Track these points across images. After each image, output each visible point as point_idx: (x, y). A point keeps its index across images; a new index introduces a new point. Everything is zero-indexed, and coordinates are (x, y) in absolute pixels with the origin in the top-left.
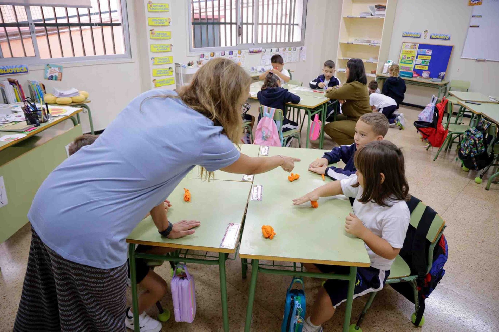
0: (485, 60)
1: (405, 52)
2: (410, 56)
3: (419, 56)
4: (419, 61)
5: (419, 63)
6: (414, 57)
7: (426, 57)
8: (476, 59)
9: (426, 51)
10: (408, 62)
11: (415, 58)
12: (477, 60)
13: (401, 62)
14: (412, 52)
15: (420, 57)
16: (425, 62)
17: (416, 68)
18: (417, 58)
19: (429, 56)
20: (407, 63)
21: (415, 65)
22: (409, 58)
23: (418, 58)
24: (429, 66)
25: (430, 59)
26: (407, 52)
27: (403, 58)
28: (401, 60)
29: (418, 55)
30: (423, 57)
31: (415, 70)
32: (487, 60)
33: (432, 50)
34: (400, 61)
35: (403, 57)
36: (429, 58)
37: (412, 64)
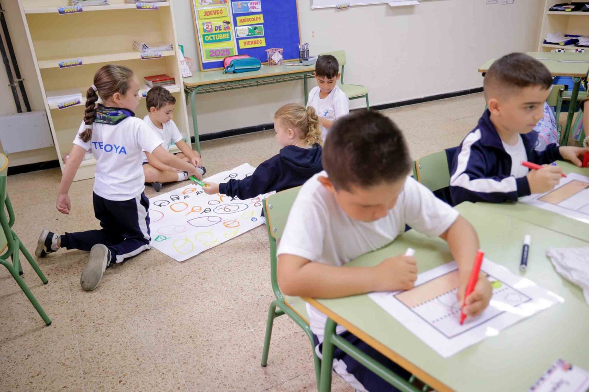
0: (349, 6)
1: (206, 13)
2: (218, 22)
3: (238, 19)
4: (243, 30)
5: (244, 36)
6: (228, 23)
7: (254, 19)
8: (335, 6)
9: (249, 5)
10: (220, 37)
11: (232, 25)
12: (338, 8)
13: (205, 42)
14: (221, 12)
15: (241, 21)
16: (255, 29)
17: (242, 46)
18: (236, 25)
19: (258, 16)
20: (220, 41)
21: (238, 40)
22: (219, 28)
23: (239, 24)
24: (266, 37)
25: (262, 21)
26: (210, 13)
27: (205, 31)
28: (204, 36)
29: (235, 16)
30: (248, 20)
31: (241, 52)
32: (351, 5)
33: (260, 1)
34: (201, 41)
35: (205, 27)
36: (260, 18)
37: (230, 39)
